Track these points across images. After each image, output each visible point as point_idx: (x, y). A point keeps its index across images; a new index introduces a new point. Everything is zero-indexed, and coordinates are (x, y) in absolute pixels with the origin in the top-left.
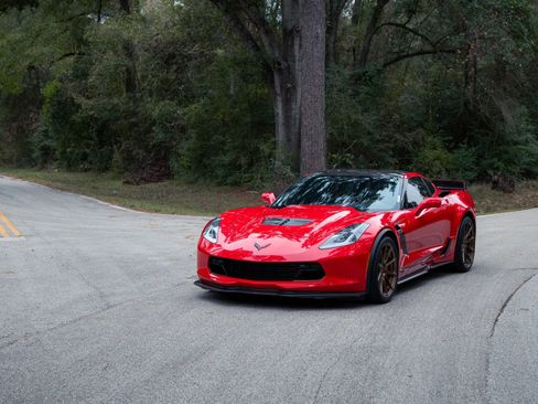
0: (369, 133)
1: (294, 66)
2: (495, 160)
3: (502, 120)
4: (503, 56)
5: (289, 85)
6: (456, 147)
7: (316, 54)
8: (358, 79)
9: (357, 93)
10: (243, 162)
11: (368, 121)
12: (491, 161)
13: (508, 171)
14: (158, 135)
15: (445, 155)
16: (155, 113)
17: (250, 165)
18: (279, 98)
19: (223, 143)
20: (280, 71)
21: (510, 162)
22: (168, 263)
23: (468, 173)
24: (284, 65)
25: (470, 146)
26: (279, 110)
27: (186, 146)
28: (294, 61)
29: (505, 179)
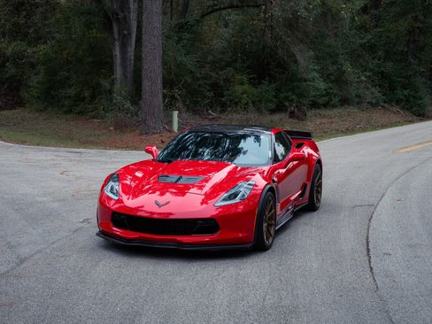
0: (192, 72)
1: (129, 17)
2: (290, 93)
3: (296, 62)
4: (298, 12)
5: (126, 32)
6: (259, 83)
7: (155, 10)
8: (181, 28)
9: (180, 39)
10: (86, 95)
11: (190, 61)
12: (286, 94)
13: (300, 103)
14: (11, 70)
15: (251, 90)
16: (9, 51)
17: (93, 97)
18: (117, 43)
19: (68, 78)
20: (118, 20)
21: (301, 95)
22: (56, 204)
23: (270, 105)
24: (121, 15)
25: (270, 82)
26: (117, 52)
27: (36, 80)
28: (129, 12)
29: (299, 110)
